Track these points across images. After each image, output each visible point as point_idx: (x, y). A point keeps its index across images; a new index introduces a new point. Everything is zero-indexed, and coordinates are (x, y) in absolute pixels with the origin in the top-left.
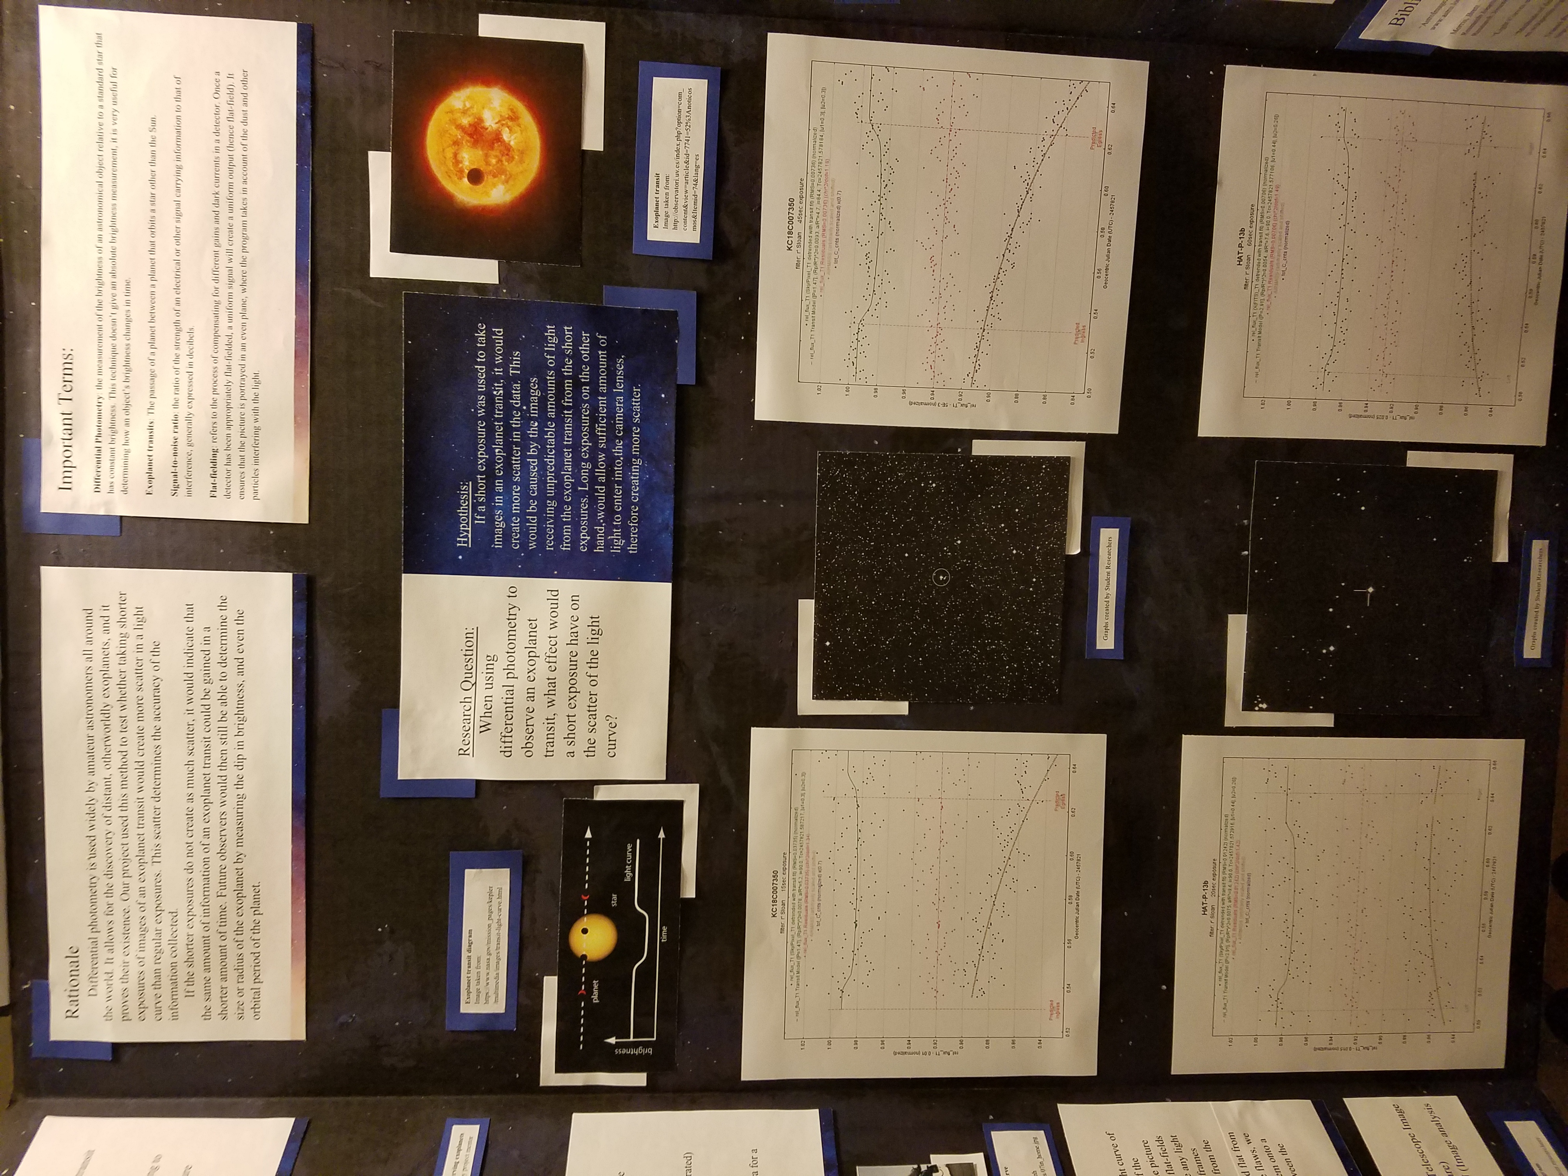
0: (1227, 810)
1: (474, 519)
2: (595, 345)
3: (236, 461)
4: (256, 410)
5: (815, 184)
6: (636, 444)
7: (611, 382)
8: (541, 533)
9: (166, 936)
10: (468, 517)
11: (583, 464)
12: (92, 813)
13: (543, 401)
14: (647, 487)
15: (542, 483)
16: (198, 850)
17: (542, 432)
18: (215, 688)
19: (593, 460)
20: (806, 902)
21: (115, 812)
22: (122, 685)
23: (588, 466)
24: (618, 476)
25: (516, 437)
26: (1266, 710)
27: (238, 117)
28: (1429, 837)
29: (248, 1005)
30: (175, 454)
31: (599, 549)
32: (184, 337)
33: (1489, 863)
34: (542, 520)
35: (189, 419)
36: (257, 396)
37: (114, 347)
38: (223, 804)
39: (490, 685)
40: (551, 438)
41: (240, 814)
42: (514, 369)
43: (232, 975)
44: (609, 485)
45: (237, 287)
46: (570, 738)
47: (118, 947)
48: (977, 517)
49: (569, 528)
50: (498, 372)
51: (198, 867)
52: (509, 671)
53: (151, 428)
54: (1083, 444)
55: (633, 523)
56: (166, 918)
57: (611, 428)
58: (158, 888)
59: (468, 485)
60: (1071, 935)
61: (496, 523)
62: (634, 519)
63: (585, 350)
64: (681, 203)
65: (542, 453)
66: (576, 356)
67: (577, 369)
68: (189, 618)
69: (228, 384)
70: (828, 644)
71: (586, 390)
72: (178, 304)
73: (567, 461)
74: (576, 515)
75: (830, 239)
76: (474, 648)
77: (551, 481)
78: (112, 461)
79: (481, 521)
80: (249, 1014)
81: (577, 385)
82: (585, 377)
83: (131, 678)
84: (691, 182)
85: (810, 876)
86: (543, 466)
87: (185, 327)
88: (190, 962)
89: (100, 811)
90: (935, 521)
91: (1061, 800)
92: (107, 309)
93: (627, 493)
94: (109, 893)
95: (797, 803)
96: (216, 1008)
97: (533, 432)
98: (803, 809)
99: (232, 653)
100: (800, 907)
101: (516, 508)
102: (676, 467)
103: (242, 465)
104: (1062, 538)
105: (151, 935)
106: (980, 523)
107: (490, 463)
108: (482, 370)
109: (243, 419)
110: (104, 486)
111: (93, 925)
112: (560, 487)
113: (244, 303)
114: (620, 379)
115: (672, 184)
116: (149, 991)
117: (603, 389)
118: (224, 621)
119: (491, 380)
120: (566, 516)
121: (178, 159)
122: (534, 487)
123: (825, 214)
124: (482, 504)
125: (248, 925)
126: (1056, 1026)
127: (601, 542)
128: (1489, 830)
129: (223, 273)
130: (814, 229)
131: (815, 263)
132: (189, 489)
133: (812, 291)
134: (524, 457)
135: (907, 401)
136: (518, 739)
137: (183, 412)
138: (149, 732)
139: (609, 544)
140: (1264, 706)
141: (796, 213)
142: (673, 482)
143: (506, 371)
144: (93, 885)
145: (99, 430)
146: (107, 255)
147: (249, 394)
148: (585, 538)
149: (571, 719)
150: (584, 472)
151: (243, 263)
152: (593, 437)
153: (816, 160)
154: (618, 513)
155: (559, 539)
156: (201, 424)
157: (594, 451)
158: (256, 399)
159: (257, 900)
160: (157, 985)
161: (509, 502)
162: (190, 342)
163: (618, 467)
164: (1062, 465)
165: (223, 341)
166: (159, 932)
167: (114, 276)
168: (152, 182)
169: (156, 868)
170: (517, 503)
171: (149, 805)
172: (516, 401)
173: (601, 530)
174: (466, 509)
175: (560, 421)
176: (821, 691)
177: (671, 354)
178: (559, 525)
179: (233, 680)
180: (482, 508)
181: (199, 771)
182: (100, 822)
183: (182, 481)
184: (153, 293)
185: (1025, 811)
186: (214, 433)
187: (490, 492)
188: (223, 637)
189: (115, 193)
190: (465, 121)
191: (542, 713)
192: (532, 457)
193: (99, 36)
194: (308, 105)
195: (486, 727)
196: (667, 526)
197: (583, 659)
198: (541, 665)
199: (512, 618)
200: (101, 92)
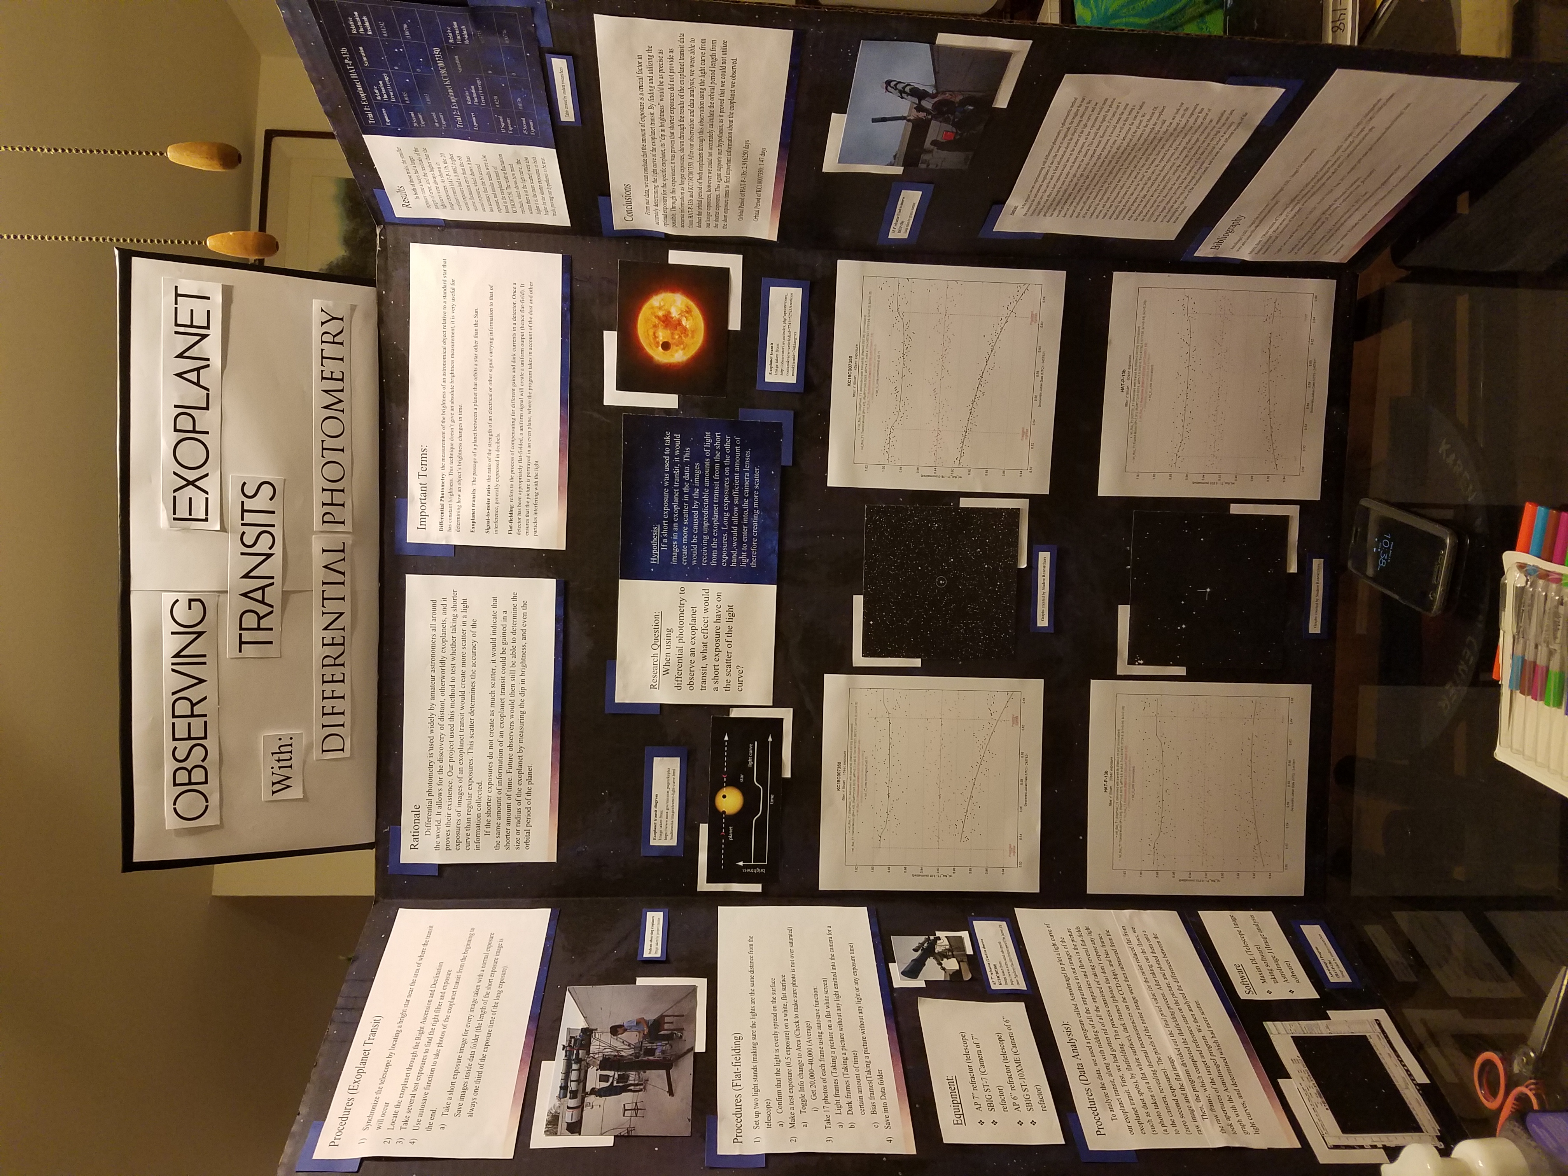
0: (1119, 727)
1: (661, 547)
2: (733, 443)
3: (524, 513)
4: (536, 483)
5: (865, 347)
6: (756, 502)
7: (742, 465)
8: (700, 555)
9: (475, 797)
10: (657, 545)
11: (725, 513)
12: (432, 723)
13: (702, 476)
14: (763, 528)
15: (701, 525)
16: (496, 745)
17: (701, 495)
18: (509, 648)
19: (731, 511)
20: (858, 782)
21: (447, 722)
22: (453, 645)
23: (728, 515)
24: (745, 520)
25: (686, 497)
26: (1142, 664)
27: (527, 310)
28: (1250, 746)
29: (523, 840)
30: (488, 509)
31: (734, 564)
32: (494, 439)
33: (1290, 763)
34: (700, 547)
35: (497, 488)
36: (537, 474)
37: (452, 445)
38: (512, 716)
39: (669, 647)
40: (706, 499)
41: (522, 724)
42: (686, 458)
43: (513, 821)
44: (740, 526)
45: (525, 411)
46: (716, 679)
47: (445, 805)
48: (963, 545)
49: (716, 553)
50: (677, 460)
51: (496, 755)
52: (680, 638)
53: (474, 493)
54: (1028, 500)
55: (754, 548)
56: (475, 786)
57: (741, 491)
58: (471, 768)
59: (658, 527)
60: (1022, 804)
61: (674, 549)
62: (755, 546)
63: (727, 446)
64: (786, 359)
65: (701, 507)
66: (722, 450)
67: (723, 457)
68: (494, 605)
69: (520, 468)
70: (871, 623)
71: (727, 469)
72: (491, 420)
73: (715, 512)
74: (720, 544)
75: (874, 379)
76: (660, 624)
77: (706, 524)
78: (451, 513)
79: (664, 548)
80: (523, 845)
81: (723, 467)
82: (727, 462)
83: (459, 642)
84: (791, 346)
85: (861, 766)
86: (701, 515)
87: (494, 433)
88: (488, 813)
89: (437, 721)
90: (937, 548)
91: (1016, 720)
92: (448, 422)
93: (750, 531)
94: (440, 772)
95: (852, 721)
96: (503, 842)
97: (696, 495)
98: (856, 725)
99: (519, 626)
100: (854, 785)
101: (685, 541)
102: (780, 515)
103: (527, 516)
104: (1015, 558)
105: (465, 797)
106: (965, 549)
107: (671, 513)
108: (667, 458)
109: (528, 488)
110: (445, 527)
111: (430, 792)
112: (711, 527)
113: (530, 419)
114: (747, 463)
115: (780, 347)
116: (463, 831)
117: (738, 469)
118: (515, 608)
119: (673, 464)
120: (714, 545)
121: (491, 334)
122: (696, 527)
123: (870, 365)
124: (665, 538)
125: (524, 791)
126: (1012, 861)
127: (735, 560)
128: (1289, 742)
129: (518, 403)
130: (864, 374)
131: (864, 394)
132: (496, 529)
133: (860, 410)
134: (690, 509)
135: (920, 474)
136: (685, 679)
137: (493, 484)
138: (468, 673)
139: (739, 562)
140: (1141, 662)
141: (853, 365)
142: (777, 523)
143: (681, 459)
144: (431, 767)
145: (443, 494)
146: (448, 390)
147: (533, 474)
148: (725, 557)
149: (716, 667)
150: (725, 519)
151: (530, 397)
152: (731, 498)
153: (866, 333)
154: (745, 543)
155: (710, 559)
156: (504, 491)
157: (731, 506)
158: (535, 476)
159: (530, 776)
160: (468, 828)
161: (681, 536)
162: (498, 442)
163: (745, 515)
164: (1014, 514)
165: (517, 442)
166: (470, 795)
167: (453, 403)
168: (476, 347)
169: (470, 756)
170: (686, 537)
171: (467, 718)
172: (687, 477)
173: (735, 553)
174: (656, 541)
175: (711, 488)
176: (867, 652)
177: (778, 448)
178: (710, 550)
179: (520, 642)
180: (665, 540)
181: (498, 697)
182: (437, 728)
183: (492, 525)
184: (475, 413)
185: (993, 727)
186: (511, 496)
187: (670, 531)
188: (514, 617)
189: (453, 353)
190: (661, 314)
191: (699, 664)
192: (695, 509)
193: (445, 261)
194: (568, 303)
195: (666, 672)
196: (774, 551)
197: (724, 631)
198: (699, 635)
199: (682, 606)
200: (445, 294)
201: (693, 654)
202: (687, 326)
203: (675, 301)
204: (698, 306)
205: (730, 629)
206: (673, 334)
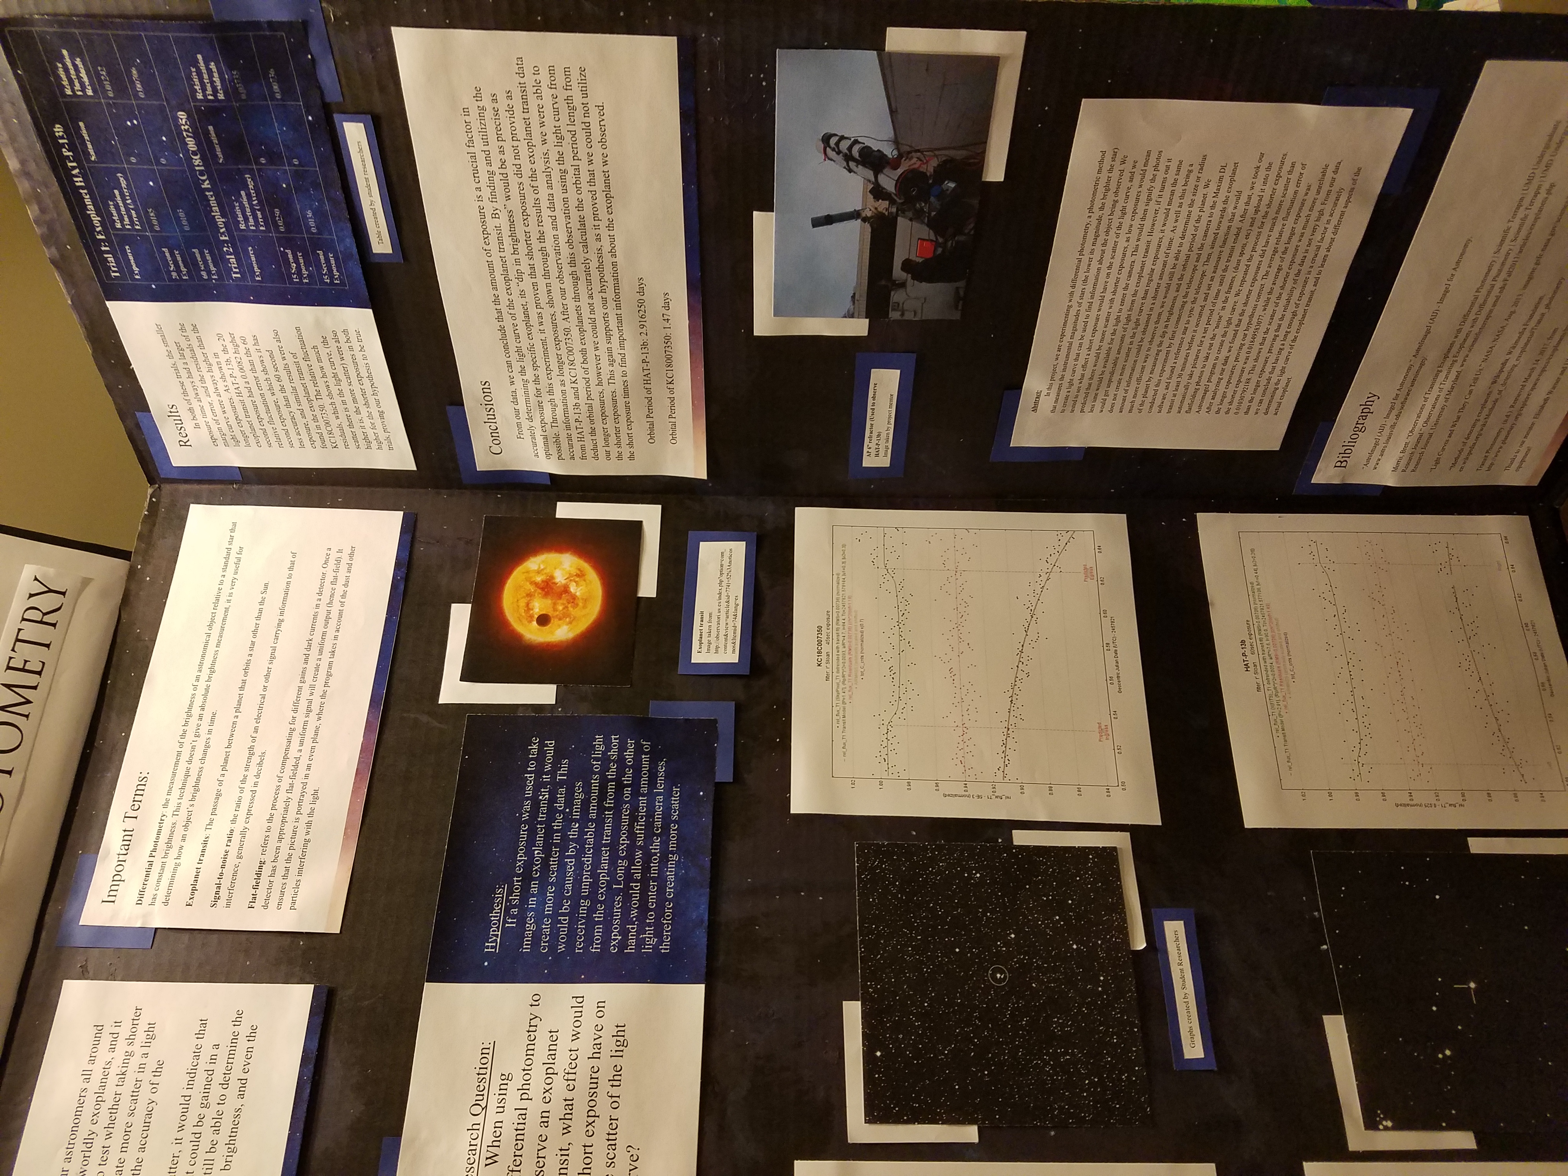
1: (505, 922)
2: (639, 750)
3: (280, 872)
4: (309, 824)
5: (840, 614)
6: (674, 840)
7: (652, 783)
8: (572, 934)
10: (499, 921)
11: (620, 861)
13: (586, 803)
14: (683, 883)
15: (578, 882)
17: (582, 832)
18: (210, 1113)
19: (630, 858)
22: (114, 1109)
23: (625, 863)
24: (654, 872)
25: (557, 838)
26: (1392, 1129)
27: (341, 580)
30: (223, 867)
31: (630, 949)
32: (256, 759)
34: (573, 921)
35: (243, 834)
36: (313, 810)
37: (188, 770)
39: (501, 1109)
40: (590, 838)
42: (561, 775)
44: (644, 881)
45: (313, 716)
48: (1029, 909)
49: (600, 928)
50: (546, 778)
52: (524, 1091)
53: (205, 843)
54: (1127, 834)
55: (667, 920)
57: (649, 825)
59: (504, 888)
61: (527, 925)
62: (668, 916)
63: (629, 755)
64: (722, 632)
65: (581, 852)
66: (621, 760)
67: (621, 773)
68: (200, 1035)
69: (287, 801)
70: (877, 1054)
71: (627, 791)
72: (256, 731)
73: (604, 860)
74: (609, 913)
75: (856, 656)
76: (489, 1065)
77: (587, 880)
78: (161, 875)
79: (511, 923)
81: (620, 787)
82: (627, 779)
83: (125, 1103)
84: (731, 617)
86: (580, 865)
87: (258, 751)
90: (984, 914)
92: (190, 736)
93: (661, 890)
97: (573, 834)
99: (237, 1072)
101: (548, 909)
102: (712, 861)
103: (285, 877)
104: (1125, 932)
107: (528, 865)
108: (531, 777)
109: (295, 832)
110: (147, 899)
112: (595, 886)
113: (317, 728)
114: (660, 780)
115: (714, 619)
117: (644, 790)
118: (236, 1036)
119: (537, 788)
120: (598, 916)
121: (282, 614)
122: (569, 886)
123: (850, 637)
124: (515, 907)
127: (632, 941)
129: (303, 705)
130: (841, 649)
131: (843, 676)
132: (229, 899)
133: (841, 698)
134: (562, 857)
135: (940, 793)
137: (239, 827)
138: (130, 1165)
139: (640, 943)
140: (1389, 1123)
141: (824, 637)
142: (708, 874)
143: (554, 777)
145: (156, 846)
146: (201, 691)
147: (306, 809)
148: (616, 937)
149: (588, 1150)
150: (620, 870)
151: (323, 696)
152: (632, 836)
153: (840, 596)
154: (651, 910)
155: (589, 940)
156: (255, 838)
157: (631, 849)
158: (310, 815)
161: (542, 903)
162: (260, 764)
163: (654, 863)
164: (1109, 856)
165: (291, 762)
167: (203, 709)
168: (255, 632)
170: (550, 904)
172: (560, 805)
173: (634, 928)
174: (498, 913)
175: (600, 822)
176: (872, 1114)
177: (711, 758)
178: (590, 924)
179: (232, 1102)
180: (515, 911)
183: (224, 893)
184: (234, 723)
186: (265, 846)
187: (524, 898)
188: (231, 1055)
189: (219, 642)
190: (539, 579)
191: (555, 1141)
192: (569, 857)
193: (234, 524)
194: (404, 570)
195: (492, 1160)
196: (702, 921)
197: (605, 1075)
198: (559, 1083)
199: (532, 1029)
200: (226, 565)
201: (545, 1123)
202: (578, 594)
203: (561, 563)
204: (595, 567)
205: (618, 1070)
206: (555, 604)
